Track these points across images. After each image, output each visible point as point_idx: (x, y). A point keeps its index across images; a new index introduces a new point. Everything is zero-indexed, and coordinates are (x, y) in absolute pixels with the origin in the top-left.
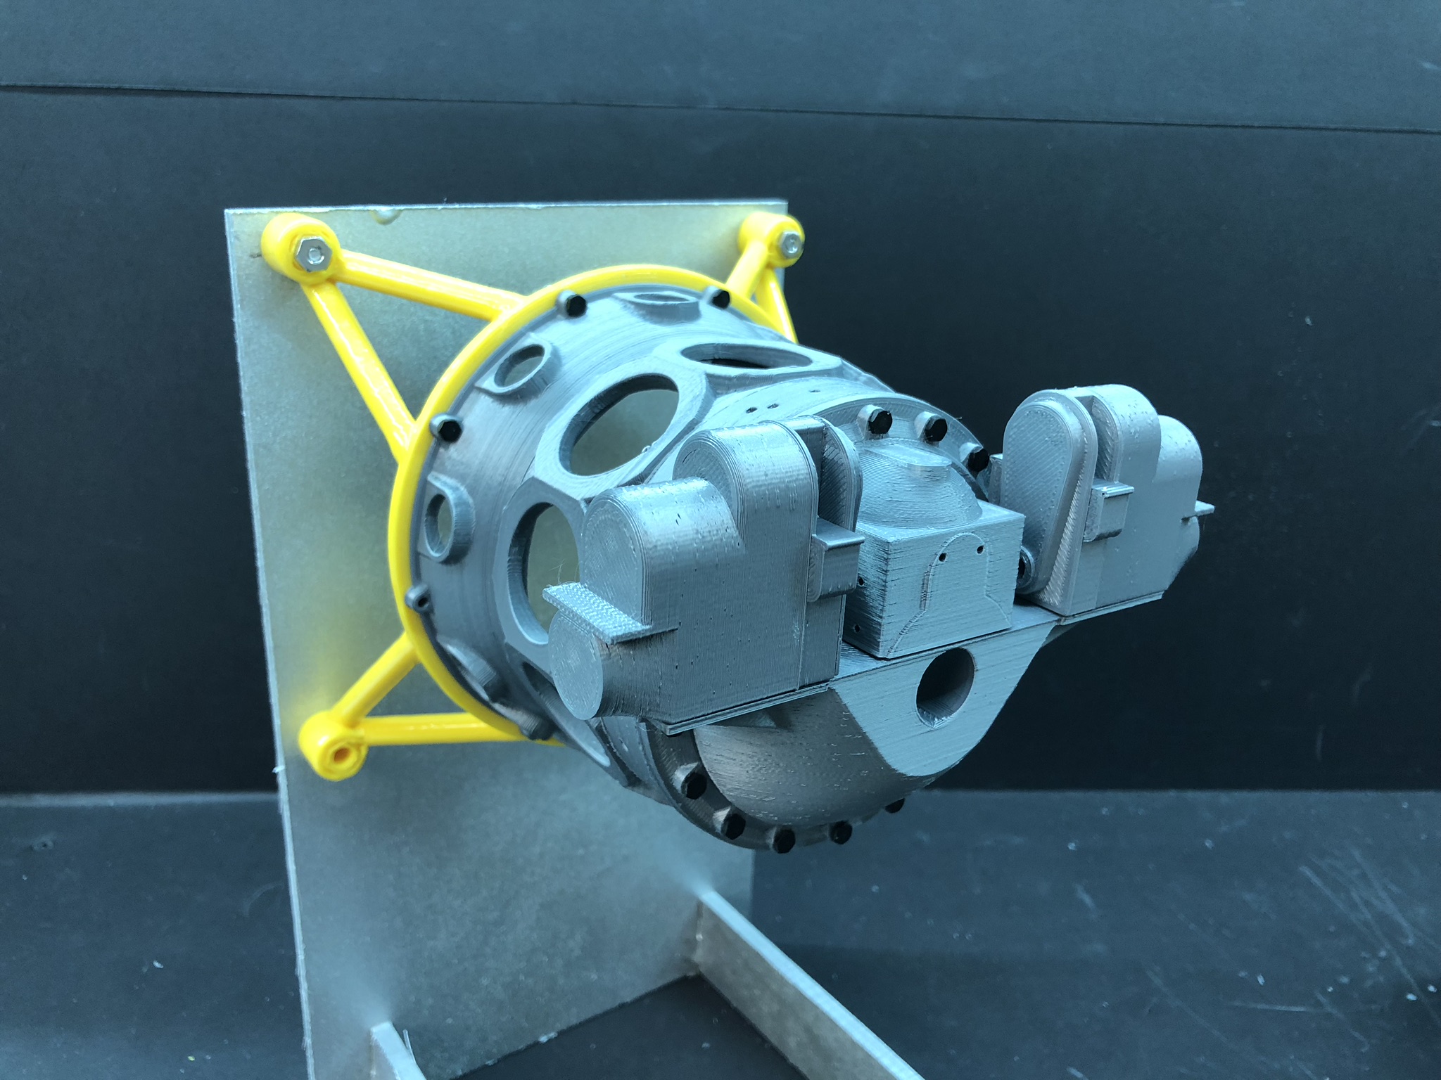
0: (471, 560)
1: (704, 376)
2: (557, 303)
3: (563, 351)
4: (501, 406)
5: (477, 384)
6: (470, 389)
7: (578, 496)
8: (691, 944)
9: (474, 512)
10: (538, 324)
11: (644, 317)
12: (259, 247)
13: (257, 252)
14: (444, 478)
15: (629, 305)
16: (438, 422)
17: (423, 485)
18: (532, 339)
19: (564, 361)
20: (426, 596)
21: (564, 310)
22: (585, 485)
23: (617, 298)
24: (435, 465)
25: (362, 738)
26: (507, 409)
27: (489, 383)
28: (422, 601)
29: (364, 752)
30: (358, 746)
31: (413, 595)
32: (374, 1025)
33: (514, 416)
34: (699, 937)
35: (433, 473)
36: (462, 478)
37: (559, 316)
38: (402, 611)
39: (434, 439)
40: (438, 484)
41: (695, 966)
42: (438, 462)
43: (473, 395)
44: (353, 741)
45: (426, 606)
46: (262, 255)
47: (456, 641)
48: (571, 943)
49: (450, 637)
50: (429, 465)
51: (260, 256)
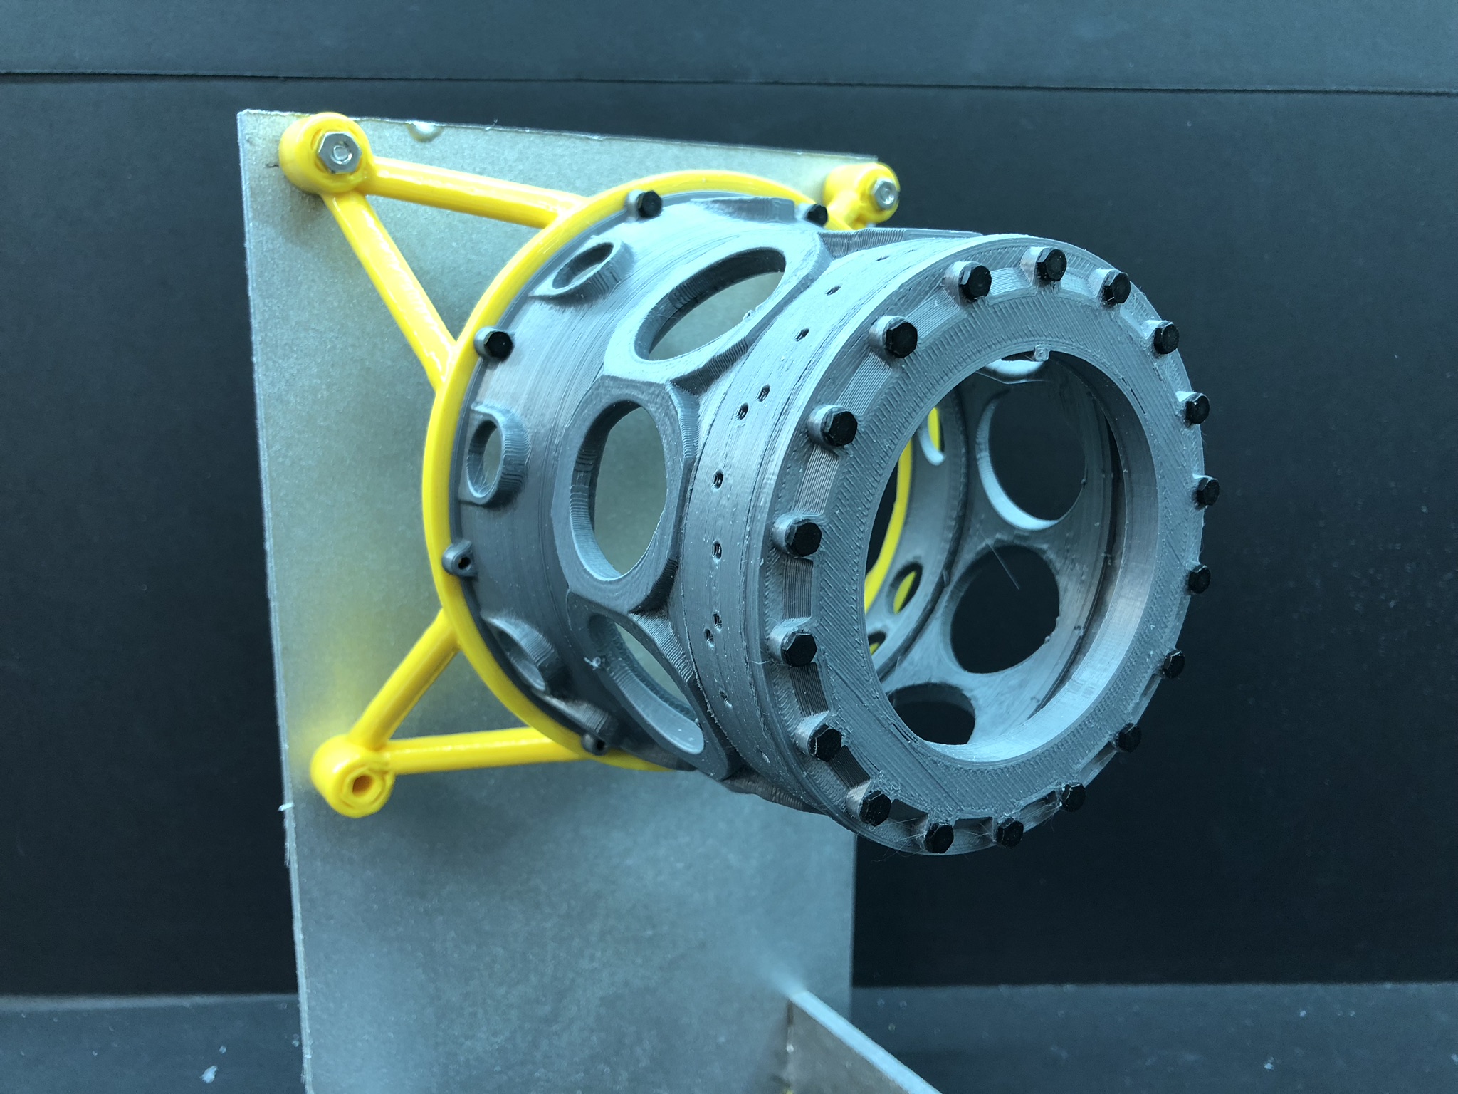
0: (525, 499)
1: (817, 236)
2: (626, 205)
3: (636, 249)
4: (561, 311)
5: (532, 295)
6: (521, 300)
7: (664, 379)
8: (779, 1058)
9: (530, 436)
12: (277, 154)
13: (272, 160)
14: (492, 402)
16: (483, 336)
17: (466, 414)
18: (598, 240)
19: (636, 258)
20: (467, 556)
21: (634, 210)
22: (670, 366)
23: (696, 203)
24: (480, 391)
25: (387, 764)
26: (569, 313)
27: (546, 287)
28: (464, 561)
29: (389, 781)
30: (383, 773)
31: (451, 555)
33: (576, 321)
34: (790, 1048)
35: (478, 399)
37: (632, 218)
38: (439, 577)
39: (480, 359)
40: (484, 409)
41: (786, 1086)
42: (482, 385)
43: (527, 304)
44: (376, 767)
45: (468, 568)
46: (280, 165)
47: (504, 612)
48: (638, 1050)
49: (497, 611)
50: (474, 390)
51: (276, 165)
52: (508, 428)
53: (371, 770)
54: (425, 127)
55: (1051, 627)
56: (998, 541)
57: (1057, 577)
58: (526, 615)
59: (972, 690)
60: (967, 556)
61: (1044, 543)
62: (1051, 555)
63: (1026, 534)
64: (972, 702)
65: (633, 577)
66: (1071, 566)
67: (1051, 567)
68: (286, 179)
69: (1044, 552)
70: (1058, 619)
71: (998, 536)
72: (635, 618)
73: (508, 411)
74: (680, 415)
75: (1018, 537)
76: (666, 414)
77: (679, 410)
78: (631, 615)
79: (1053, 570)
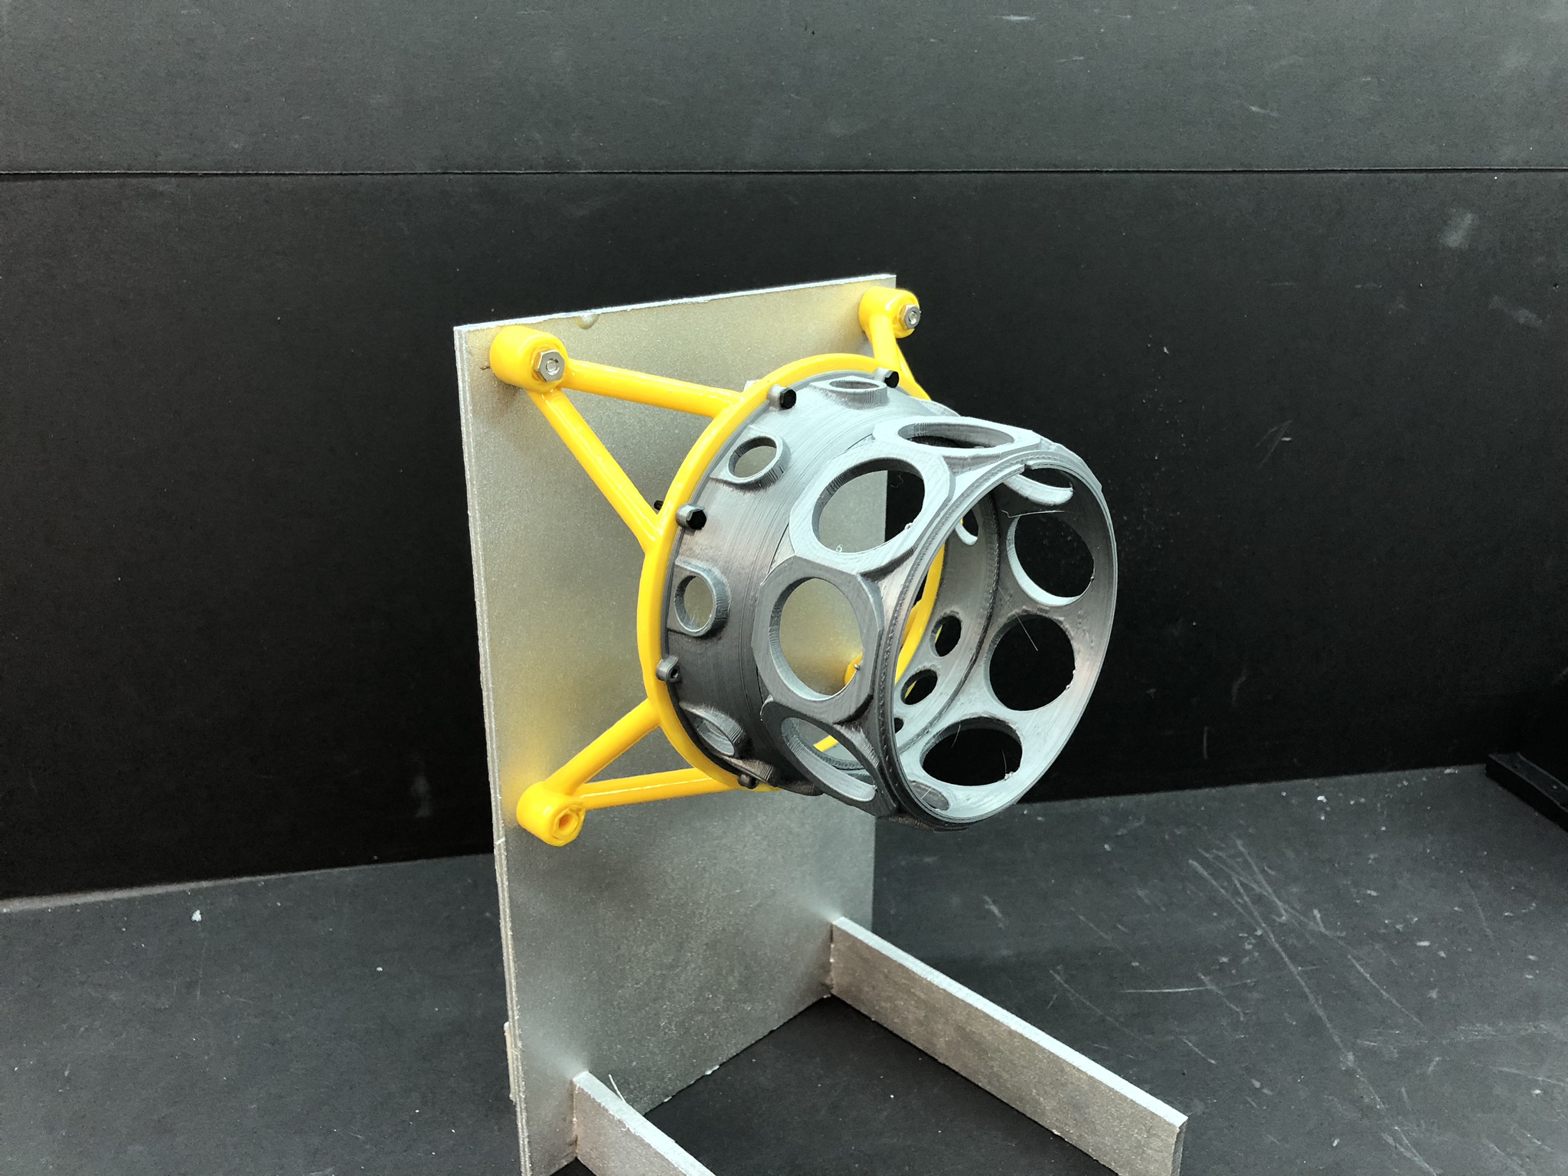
0: (730, 632)
1: (942, 459)
2: (769, 397)
4: (744, 494)
5: (711, 476)
6: (706, 480)
7: (853, 570)
8: (826, 968)
9: (729, 590)
10: (756, 417)
11: (846, 404)
12: (488, 360)
13: (486, 364)
14: (694, 562)
15: (830, 394)
16: (686, 511)
17: (672, 569)
18: (754, 432)
19: (792, 450)
20: (677, 668)
21: (777, 403)
22: (857, 560)
23: (815, 388)
24: (681, 551)
25: (581, 803)
26: (749, 497)
27: (725, 473)
28: (674, 672)
29: (582, 816)
30: (577, 812)
32: (574, 1076)
33: (756, 503)
34: (832, 960)
35: (679, 557)
36: (713, 560)
37: (771, 408)
38: (650, 682)
39: (680, 528)
40: (689, 568)
41: (828, 988)
42: (684, 547)
43: (710, 485)
44: (575, 807)
45: (676, 676)
46: (491, 366)
47: (704, 706)
48: (731, 979)
49: (697, 703)
50: (676, 552)
51: (488, 367)
52: (715, 584)
53: (571, 810)
54: (586, 315)
55: (1069, 678)
56: (1026, 611)
57: (1072, 642)
58: (723, 707)
59: (1015, 724)
60: (1001, 621)
61: (1061, 616)
62: (1066, 626)
63: (1047, 608)
64: (1017, 732)
65: (836, 700)
66: (1083, 634)
67: (1067, 633)
68: (495, 377)
69: (1061, 623)
70: (1074, 672)
71: (1024, 607)
72: (838, 727)
73: (710, 570)
74: (871, 600)
75: (1041, 610)
76: (858, 595)
77: (870, 596)
78: (835, 726)
79: (1069, 637)
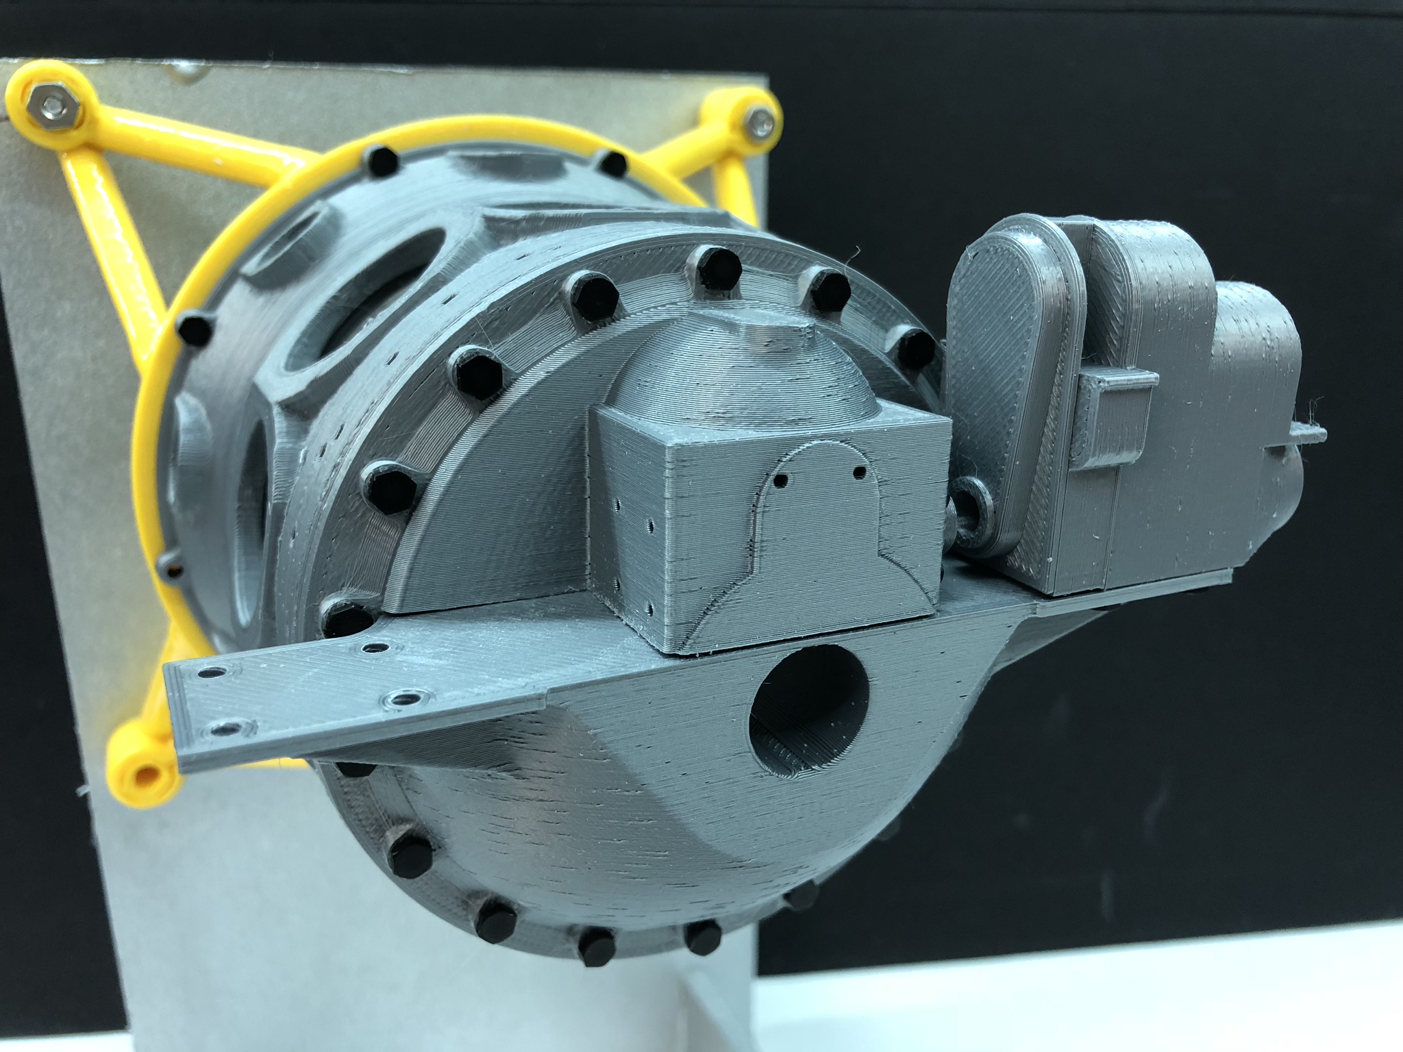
1: (480, 219)
3: (349, 218)
4: (258, 294)
5: (240, 269)
7: (275, 397)
10: (334, 187)
11: (474, 174)
12: (4, 106)
13: (3, 112)
14: (188, 398)
15: (459, 161)
23: (448, 157)
24: (185, 383)
26: (263, 298)
31: (164, 562)
33: (268, 307)
35: (179, 391)
37: (361, 177)
42: (186, 377)
43: (233, 284)
46: (7, 118)
52: (189, 430)
53: (156, 762)
54: (185, 66)
68: (19, 139)
